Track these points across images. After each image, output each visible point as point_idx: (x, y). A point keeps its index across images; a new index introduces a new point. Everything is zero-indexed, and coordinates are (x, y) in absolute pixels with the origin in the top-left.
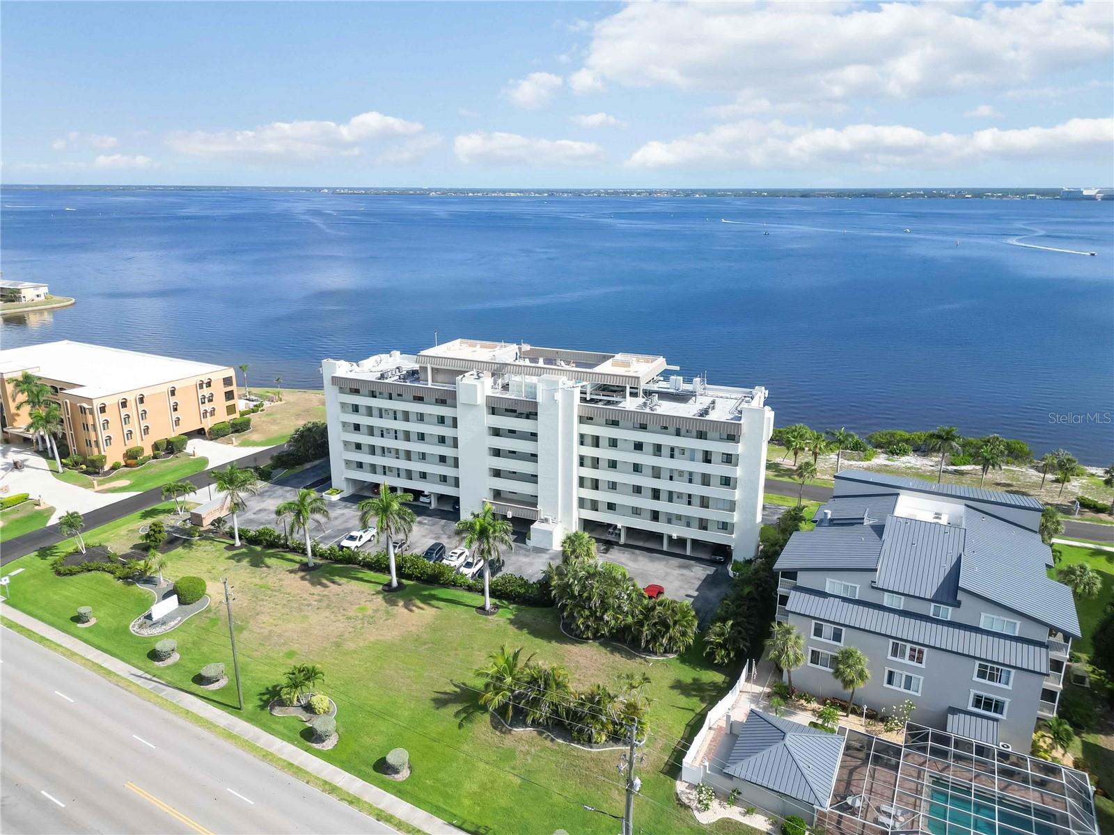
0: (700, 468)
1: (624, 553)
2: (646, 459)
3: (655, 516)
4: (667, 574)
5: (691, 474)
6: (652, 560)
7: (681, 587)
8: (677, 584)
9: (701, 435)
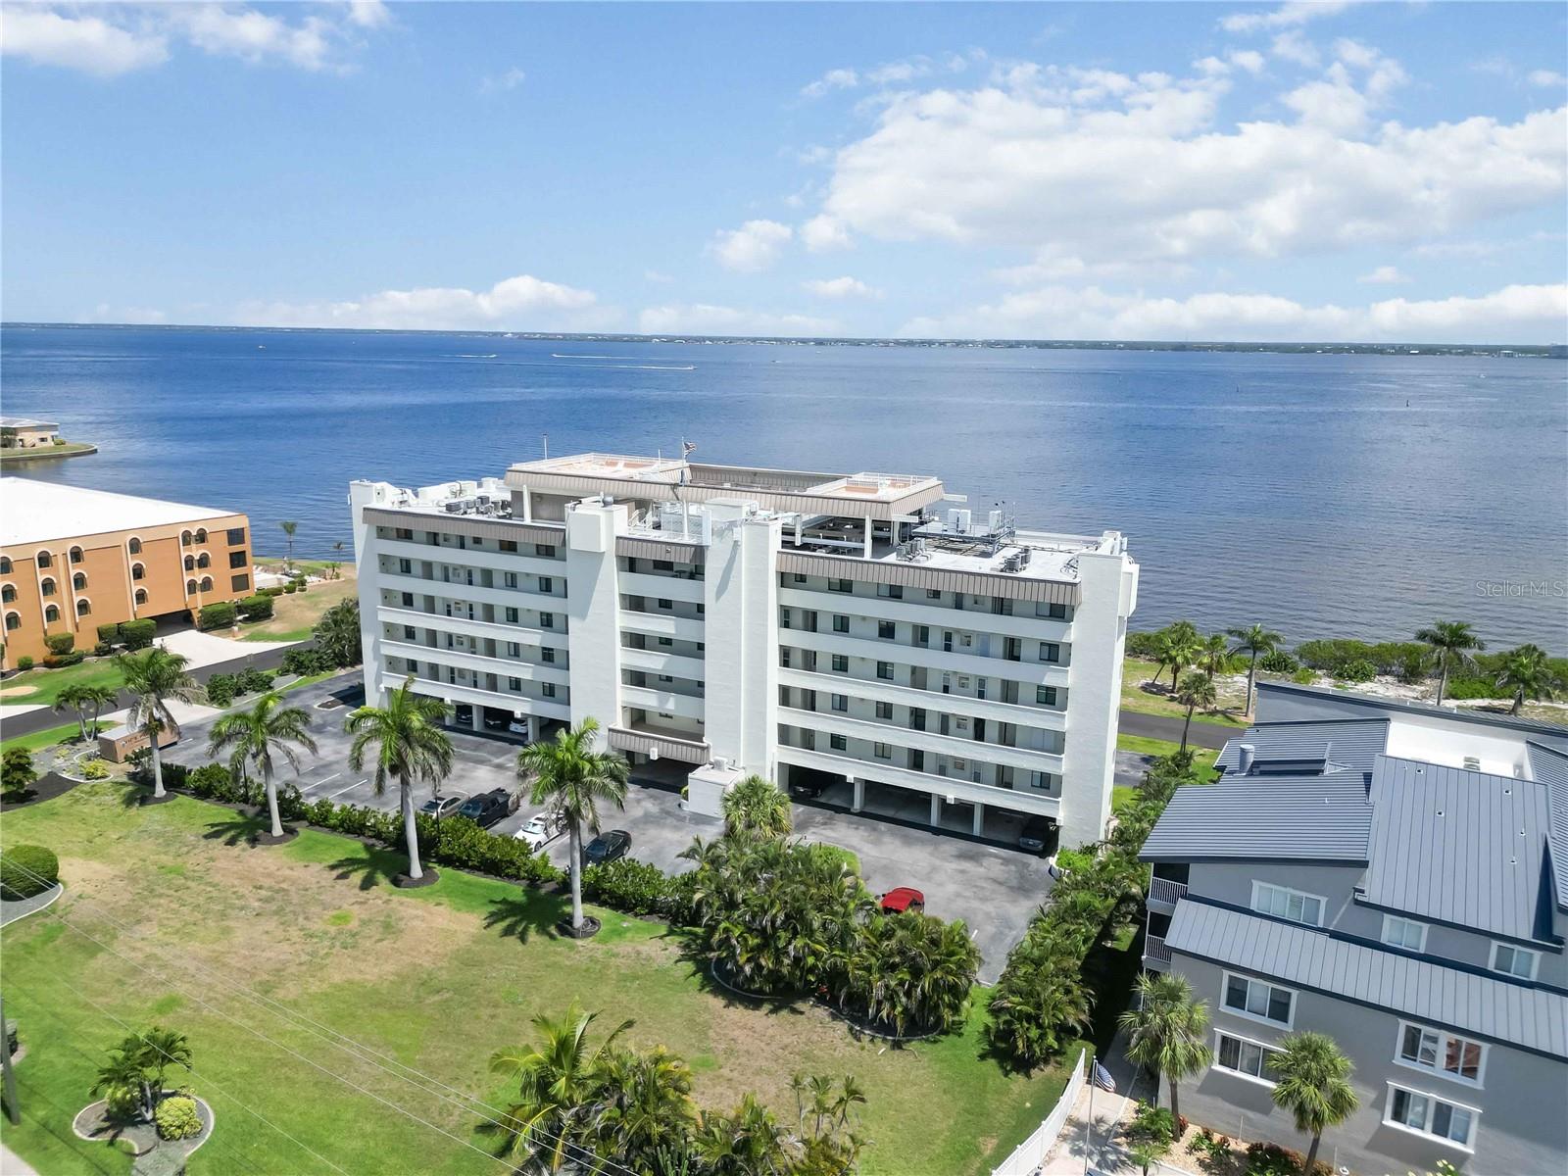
0: (999, 669)
1: (857, 829)
2: (900, 654)
3: (916, 760)
4: (934, 869)
5: (982, 682)
6: (908, 842)
7: (958, 895)
8: (951, 888)
9: (1001, 607)
